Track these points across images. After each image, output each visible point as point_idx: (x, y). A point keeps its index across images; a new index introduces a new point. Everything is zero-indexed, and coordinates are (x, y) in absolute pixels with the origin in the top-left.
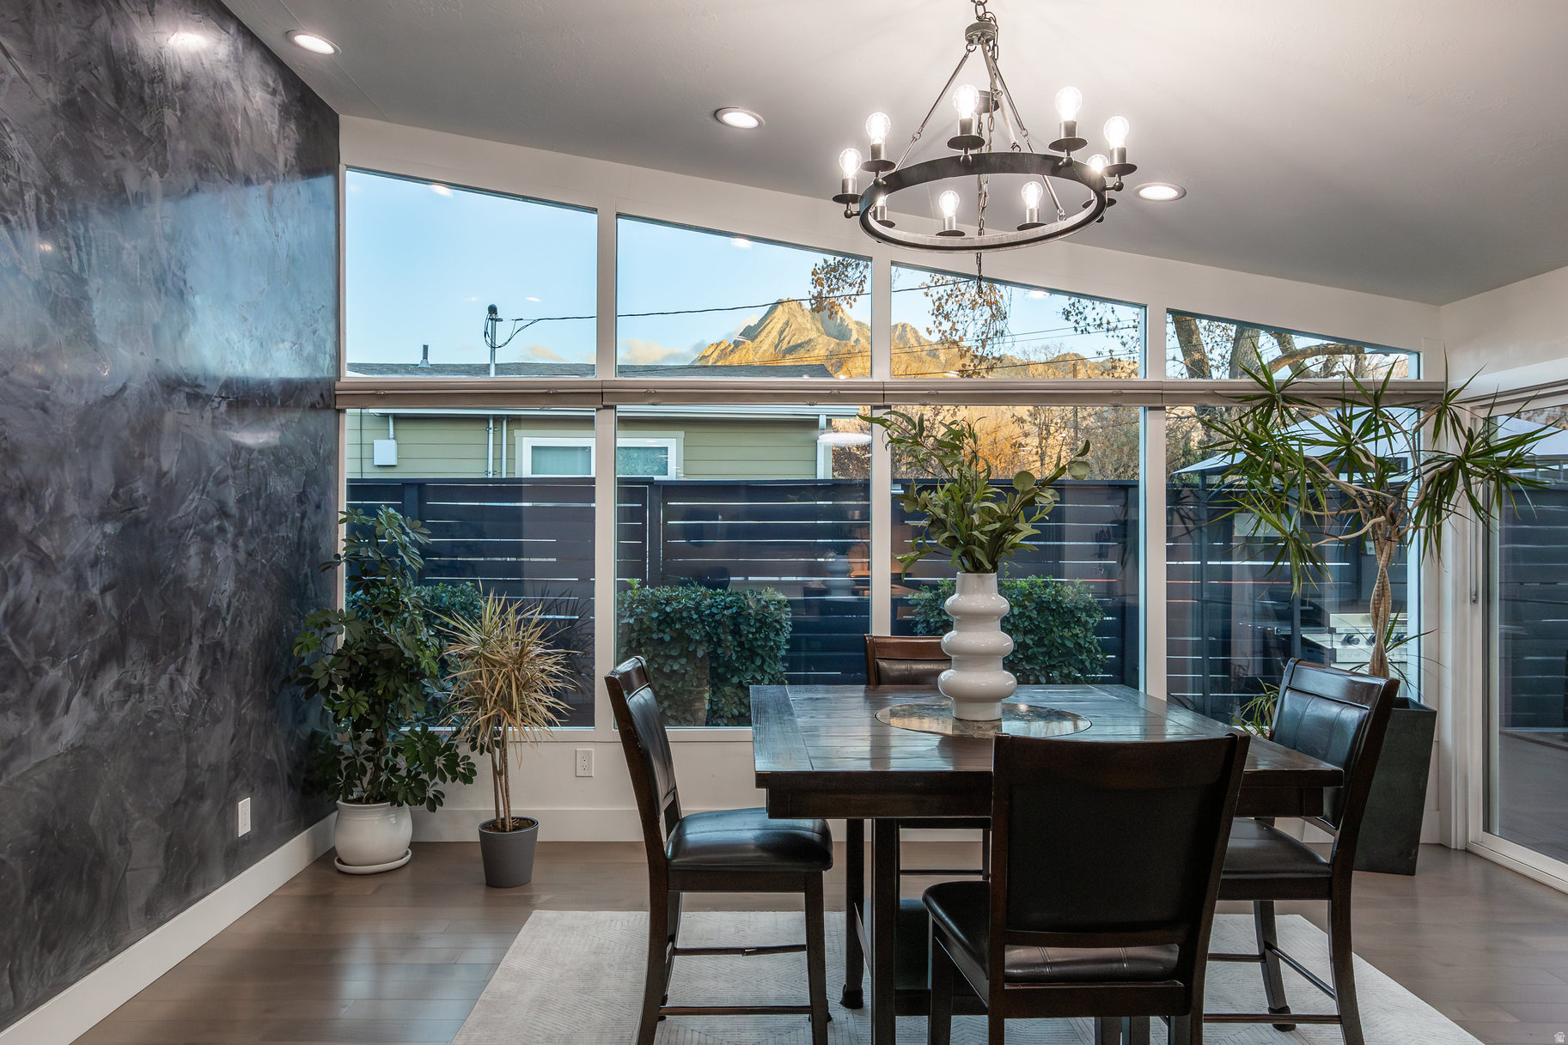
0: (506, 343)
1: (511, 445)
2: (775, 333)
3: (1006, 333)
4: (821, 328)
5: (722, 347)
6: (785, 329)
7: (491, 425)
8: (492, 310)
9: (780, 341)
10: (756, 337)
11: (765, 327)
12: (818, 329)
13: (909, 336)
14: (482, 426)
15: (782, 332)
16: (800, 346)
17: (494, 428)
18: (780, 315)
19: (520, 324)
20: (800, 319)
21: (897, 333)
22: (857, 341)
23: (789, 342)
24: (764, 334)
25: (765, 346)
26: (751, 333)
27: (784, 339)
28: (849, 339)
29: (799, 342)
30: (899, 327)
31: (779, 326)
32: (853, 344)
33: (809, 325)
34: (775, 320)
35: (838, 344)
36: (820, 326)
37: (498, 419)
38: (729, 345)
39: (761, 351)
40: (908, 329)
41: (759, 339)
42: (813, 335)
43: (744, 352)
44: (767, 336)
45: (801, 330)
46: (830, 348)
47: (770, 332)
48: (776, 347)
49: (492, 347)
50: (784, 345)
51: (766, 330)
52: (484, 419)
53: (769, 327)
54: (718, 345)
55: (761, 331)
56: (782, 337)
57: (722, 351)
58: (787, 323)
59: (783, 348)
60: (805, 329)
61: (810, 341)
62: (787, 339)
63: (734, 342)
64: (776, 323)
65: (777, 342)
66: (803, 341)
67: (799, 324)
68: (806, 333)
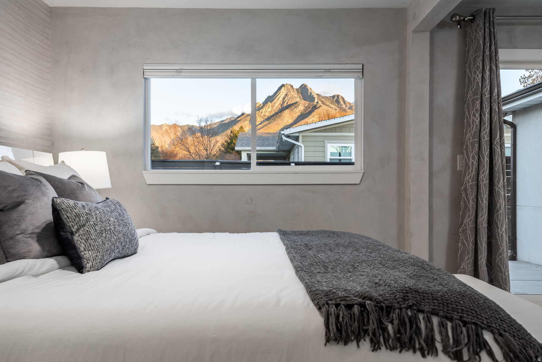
2: (281, 99)
4: (301, 97)
6: (285, 97)
9: (284, 102)
10: (273, 101)
11: (277, 96)
12: (300, 97)
13: (340, 100)
15: (284, 99)
16: (293, 104)
18: (283, 91)
20: (292, 93)
21: (335, 99)
22: (317, 102)
23: (287, 103)
24: (276, 99)
25: (277, 105)
26: (270, 99)
28: (314, 101)
29: (292, 103)
30: (336, 96)
31: (283, 96)
32: (316, 104)
33: (296, 96)
34: (281, 93)
35: (309, 104)
36: (301, 96)
38: (261, 104)
39: (275, 107)
40: (340, 97)
41: (274, 102)
42: (298, 100)
43: (267, 107)
44: (277, 100)
45: (292, 97)
46: (306, 106)
47: (279, 99)
48: (281, 105)
50: (285, 104)
51: (277, 98)
53: (278, 97)
55: (275, 98)
56: (284, 101)
57: (258, 106)
58: (286, 95)
59: (285, 106)
60: (295, 97)
61: (296, 102)
62: (286, 102)
63: (263, 103)
64: (281, 95)
65: (282, 103)
66: (293, 102)
67: (292, 95)
68: (295, 99)
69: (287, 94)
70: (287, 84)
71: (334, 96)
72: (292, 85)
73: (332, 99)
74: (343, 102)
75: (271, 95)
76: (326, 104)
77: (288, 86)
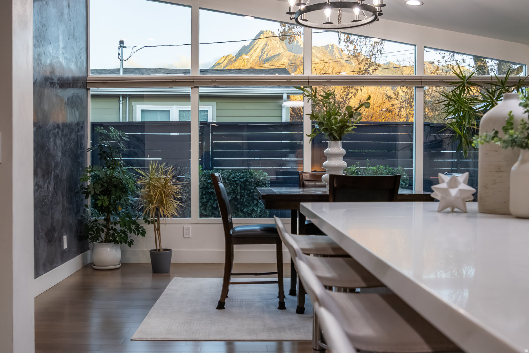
0: (128, 59)
1: (131, 109)
2: (259, 50)
3: (383, 51)
4: (285, 47)
5: (229, 58)
6: (265, 48)
7: (121, 99)
8: (122, 42)
9: (262, 54)
10: (248, 52)
11: (253, 47)
12: (283, 47)
13: (335, 51)
14: (117, 100)
15: (263, 49)
16: (274, 57)
17: (122, 101)
19: (135, 49)
21: (329, 50)
23: (267, 55)
24: (253, 50)
25: (253, 57)
26: (245, 50)
27: (264, 53)
28: (301, 53)
29: (273, 55)
31: (261, 46)
33: (278, 45)
34: (259, 43)
36: (284, 45)
37: (124, 96)
38: (233, 57)
39: (251, 60)
40: (335, 48)
41: (250, 53)
42: (281, 51)
43: (241, 61)
44: (255, 52)
45: (274, 48)
46: (291, 58)
48: (260, 58)
49: (121, 60)
50: (264, 57)
51: (254, 49)
52: (117, 96)
53: (256, 47)
54: (227, 57)
55: (251, 49)
56: (263, 52)
57: (229, 60)
59: (264, 58)
60: (276, 47)
61: (279, 54)
62: (266, 53)
63: (236, 55)
64: (260, 44)
65: (260, 55)
66: (275, 54)
67: (273, 44)
68: (277, 50)
69: (267, 43)
70: (266, 31)
71: (328, 46)
72: (273, 32)
73: (324, 50)
74: (339, 53)
75: (246, 45)
76: (317, 56)
77: (268, 33)
